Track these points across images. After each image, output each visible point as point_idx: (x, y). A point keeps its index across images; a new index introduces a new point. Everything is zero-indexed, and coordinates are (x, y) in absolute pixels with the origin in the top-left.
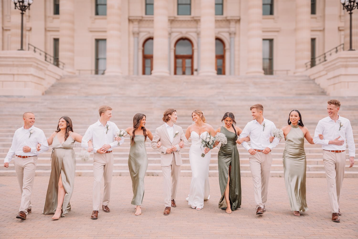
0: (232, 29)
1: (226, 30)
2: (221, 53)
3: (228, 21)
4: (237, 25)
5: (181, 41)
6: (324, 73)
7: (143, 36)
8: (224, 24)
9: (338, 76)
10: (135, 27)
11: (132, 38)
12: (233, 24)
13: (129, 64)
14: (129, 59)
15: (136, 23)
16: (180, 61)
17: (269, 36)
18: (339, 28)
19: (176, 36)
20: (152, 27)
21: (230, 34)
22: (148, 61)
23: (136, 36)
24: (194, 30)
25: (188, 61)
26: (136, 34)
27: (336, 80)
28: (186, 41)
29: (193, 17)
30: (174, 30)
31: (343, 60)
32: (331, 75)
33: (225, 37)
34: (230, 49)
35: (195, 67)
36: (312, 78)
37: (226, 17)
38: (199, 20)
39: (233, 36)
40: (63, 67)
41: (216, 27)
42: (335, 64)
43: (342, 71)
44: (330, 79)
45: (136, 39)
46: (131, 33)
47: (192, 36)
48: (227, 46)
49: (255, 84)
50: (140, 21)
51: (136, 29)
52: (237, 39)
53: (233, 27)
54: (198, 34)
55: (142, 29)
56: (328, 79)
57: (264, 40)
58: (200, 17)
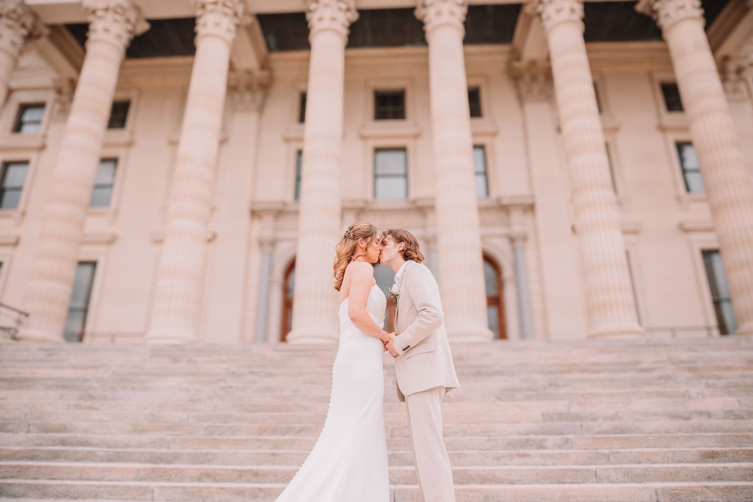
0: (517, 229)
1: (502, 230)
2: (494, 292)
3: (504, 208)
4: (528, 219)
7: (286, 252)
8: (494, 216)
10: (265, 228)
11: (256, 257)
12: (516, 216)
13: (243, 321)
14: (244, 310)
15: (268, 220)
21: (512, 240)
23: (268, 249)
26: (268, 245)
29: (414, 202)
33: (499, 248)
34: (515, 279)
37: (499, 200)
38: (432, 208)
39: (519, 244)
45: (266, 257)
46: (255, 243)
48: (507, 274)
50: (280, 213)
51: (268, 234)
52: (531, 252)
53: (519, 223)
54: (430, 241)
55: (281, 234)
58: (433, 199)
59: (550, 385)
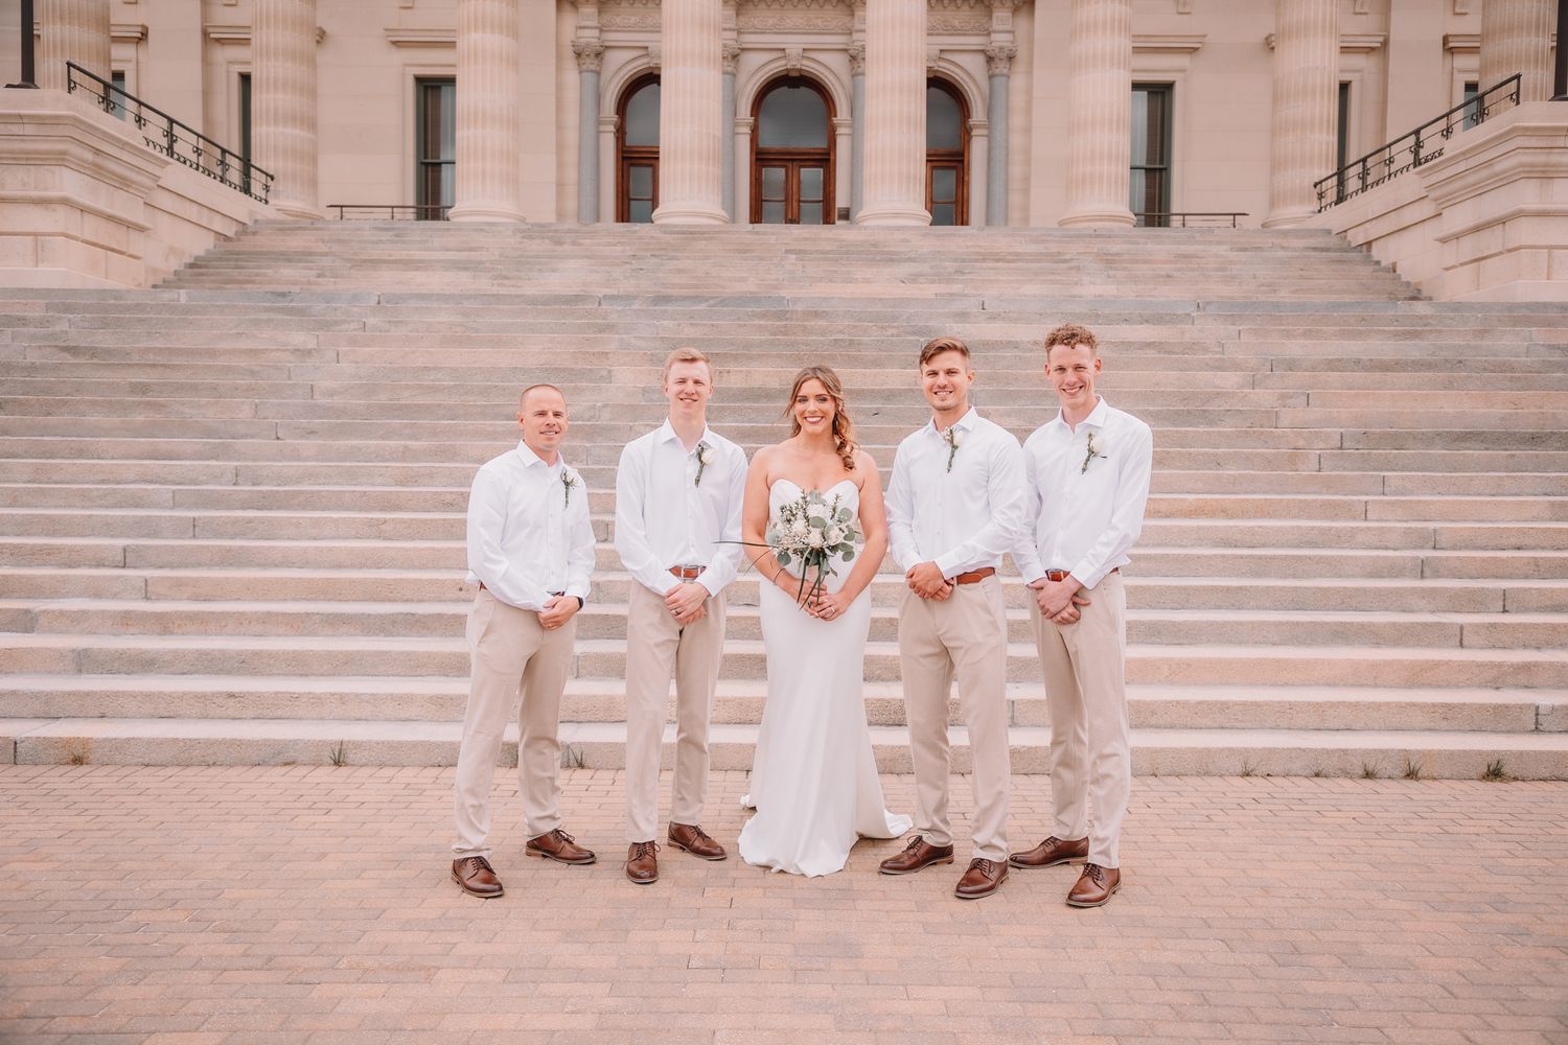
0: (1000, 40)
1: (975, 41)
2: (948, 144)
4: (1022, 23)
5: (783, 92)
6: (1426, 209)
7: (620, 68)
8: (965, 14)
9: (1502, 221)
10: (584, 25)
11: (572, 76)
12: (1002, 18)
13: (560, 185)
14: (560, 166)
15: (588, 11)
16: (775, 175)
17: (1157, 69)
18: (1445, 39)
19: (758, 69)
20: (657, 29)
21: (990, 59)
22: (640, 174)
23: (590, 64)
24: (838, 40)
25: (811, 175)
26: (591, 56)
27: (1491, 241)
28: (804, 92)
30: (750, 40)
31: (1534, 142)
32: (1460, 217)
33: (969, 72)
34: (989, 125)
35: (841, 201)
36: (1358, 237)
39: (1001, 67)
40: (267, 188)
41: (931, 32)
42: (1489, 163)
43: (1528, 195)
44: (1457, 237)
45: (590, 77)
46: (569, 52)
47: (830, 68)
48: (978, 114)
49: (1109, 261)
51: (590, 37)
52: (1018, 81)
53: (1003, 29)
54: (855, 58)
55: (613, 38)
56: (1444, 240)
57: (1136, 86)
59: (956, 272)
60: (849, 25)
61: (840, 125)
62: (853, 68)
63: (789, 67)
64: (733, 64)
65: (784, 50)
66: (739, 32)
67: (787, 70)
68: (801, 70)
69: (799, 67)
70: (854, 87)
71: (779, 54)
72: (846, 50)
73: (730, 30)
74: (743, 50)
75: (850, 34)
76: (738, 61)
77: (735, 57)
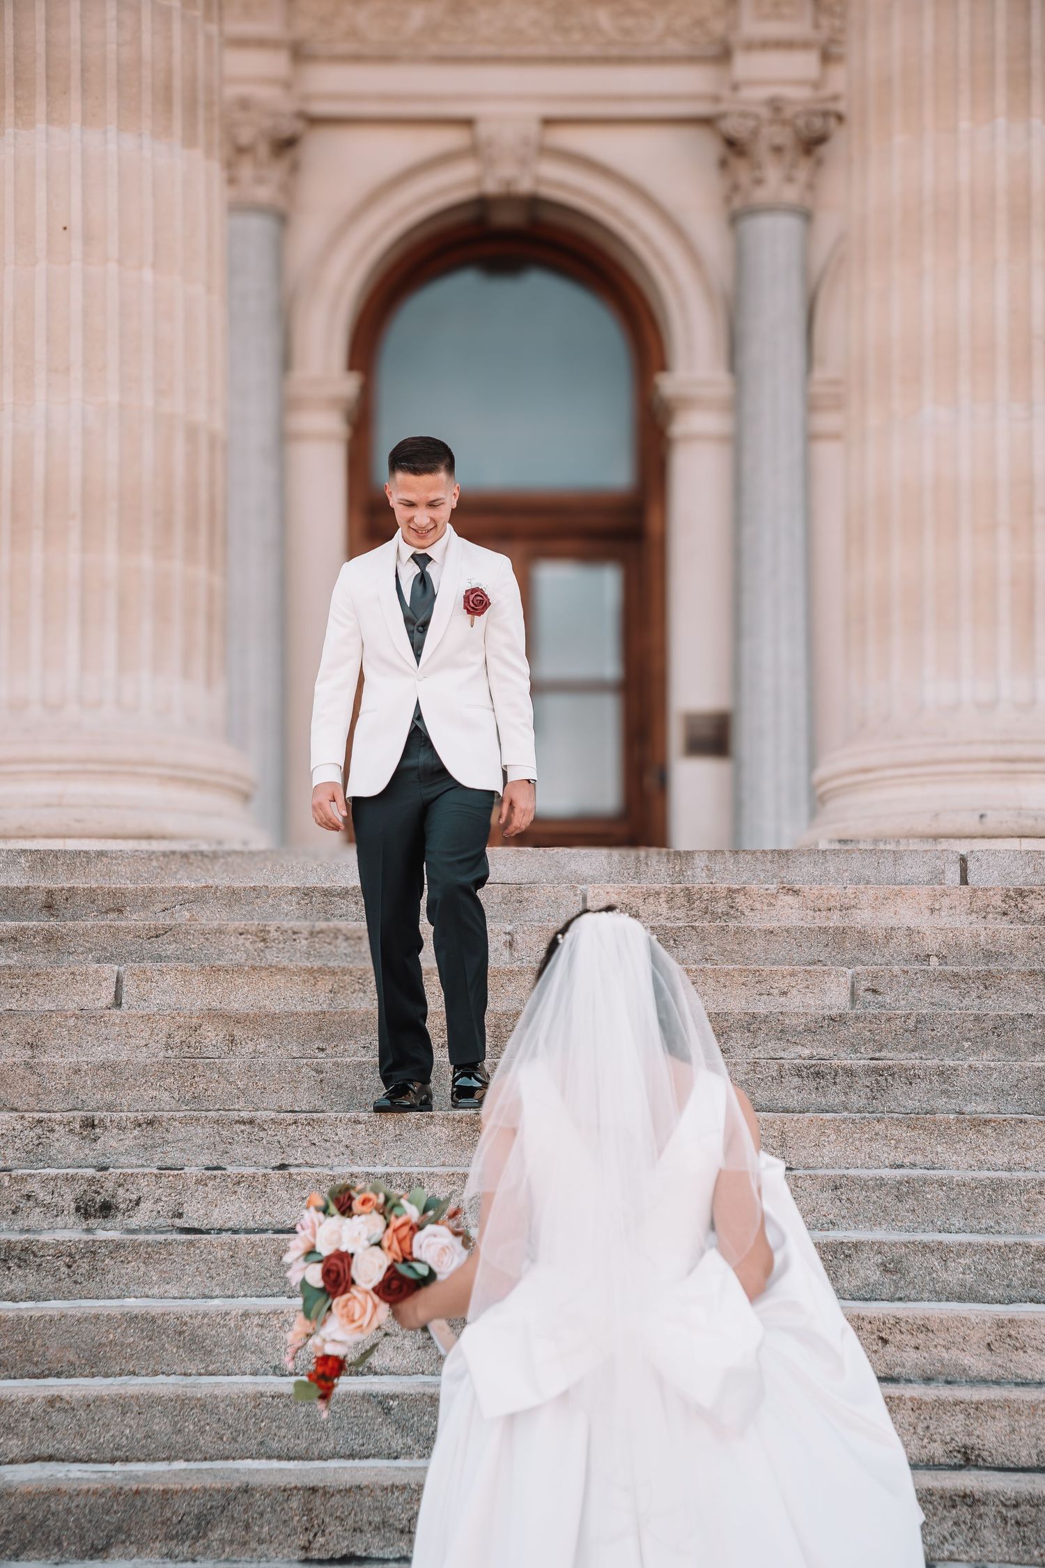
19: (374, 193)
30: (340, 83)
35: (692, 686)
47: (646, 191)
60: (718, 26)
61: (688, 402)
62: (735, 188)
63: (491, 187)
64: (276, 172)
65: (467, 123)
66: (299, 53)
67: (482, 203)
68: (534, 202)
69: (525, 186)
70: (739, 257)
71: (450, 139)
72: (706, 121)
73: (261, 43)
74: (315, 121)
75: (723, 55)
76: (295, 168)
77: (285, 145)
